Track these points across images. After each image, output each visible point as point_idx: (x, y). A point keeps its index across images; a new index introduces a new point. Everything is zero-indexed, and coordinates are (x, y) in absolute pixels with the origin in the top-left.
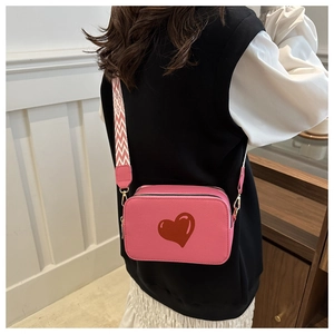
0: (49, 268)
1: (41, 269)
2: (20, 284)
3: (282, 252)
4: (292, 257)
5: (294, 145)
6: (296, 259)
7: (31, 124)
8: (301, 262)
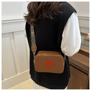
0: (19, 74)
1: (16, 74)
2: (11, 78)
3: (80, 71)
4: (83, 73)
5: (85, 42)
6: (84, 74)
7: (14, 36)
8: (85, 74)
